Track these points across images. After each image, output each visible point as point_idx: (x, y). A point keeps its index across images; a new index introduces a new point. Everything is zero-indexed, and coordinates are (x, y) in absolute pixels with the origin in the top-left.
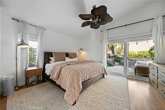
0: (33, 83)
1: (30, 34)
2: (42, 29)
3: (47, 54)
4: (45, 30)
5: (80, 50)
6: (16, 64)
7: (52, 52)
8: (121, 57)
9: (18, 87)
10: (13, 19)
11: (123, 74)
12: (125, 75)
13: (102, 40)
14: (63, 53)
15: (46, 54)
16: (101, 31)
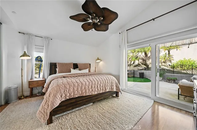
0: (38, 94)
1: (35, 45)
2: (48, 39)
3: (54, 65)
4: (52, 39)
5: (97, 60)
6: (22, 74)
7: (56, 63)
8: (167, 68)
9: (24, 96)
10: (20, 33)
11: (150, 95)
12: (153, 97)
13: (120, 46)
14: (70, 64)
15: (52, 65)
16: (120, 33)
